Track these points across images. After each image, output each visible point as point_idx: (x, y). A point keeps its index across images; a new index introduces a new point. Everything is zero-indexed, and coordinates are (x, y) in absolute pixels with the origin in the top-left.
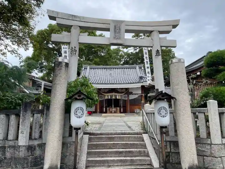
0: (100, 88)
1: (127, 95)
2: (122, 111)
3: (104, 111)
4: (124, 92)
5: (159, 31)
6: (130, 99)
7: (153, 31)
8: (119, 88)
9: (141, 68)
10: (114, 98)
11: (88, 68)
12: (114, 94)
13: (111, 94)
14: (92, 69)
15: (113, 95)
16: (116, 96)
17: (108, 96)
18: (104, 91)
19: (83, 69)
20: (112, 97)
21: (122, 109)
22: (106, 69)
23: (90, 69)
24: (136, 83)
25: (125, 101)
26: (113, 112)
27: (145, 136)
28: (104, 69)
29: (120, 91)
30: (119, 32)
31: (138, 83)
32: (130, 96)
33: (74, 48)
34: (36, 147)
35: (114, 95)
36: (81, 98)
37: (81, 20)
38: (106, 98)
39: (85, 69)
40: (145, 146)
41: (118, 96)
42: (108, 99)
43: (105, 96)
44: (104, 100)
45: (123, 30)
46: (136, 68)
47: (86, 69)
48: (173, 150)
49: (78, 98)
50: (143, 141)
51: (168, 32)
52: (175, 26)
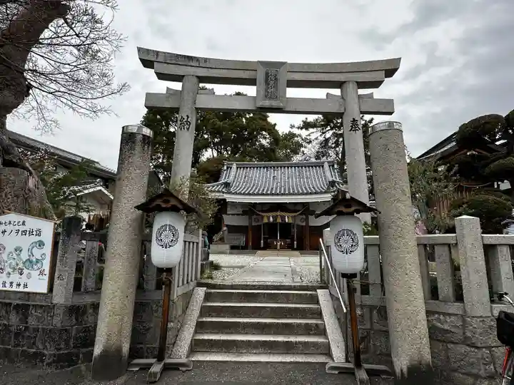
0: (253, 202)
1: (304, 217)
2: (295, 247)
3: (262, 246)
4: (299, 211)
5: (357, 82)
6: (311, 224)
7: (345, 82)
8: (288, 202)
9: (333, 166)
10: (279, 220)
11: (234, 166)
12: (279, 213)
13: (274, 214)
14: (240, 168)
15: (277, 216)
16: (283, 218)
17: (269, 218)
18: (260, 209)
19: (225, 168)
20: (276, 220)
21: (295, 242)
22: (267, 168)
23: (237, 168)
24: (321, 193)
25: (301, 228)
26: (278, 247)
27: (322, 294)
28: (264, 168)
29: (291, 208)
30: (276, 86)
31: (326, 192)
32: (310, 217)
33: (186, 118)
34: (88, 307)
35: (279, 216)
36: (169, 206)
37: (201, 65)
38: (266, 220)
39: (228, 168)
40: (319, 314)
41: (288, 217)
42: (269, 224)
43: (263, 217)
44: (261, 225)
45: (283, 82)
46: (323, 166)
47: (231, 168)
48: (377, 327)
49: (164, 206)
50: (318, 303)
51: (376, 84)
52: (390, 73)
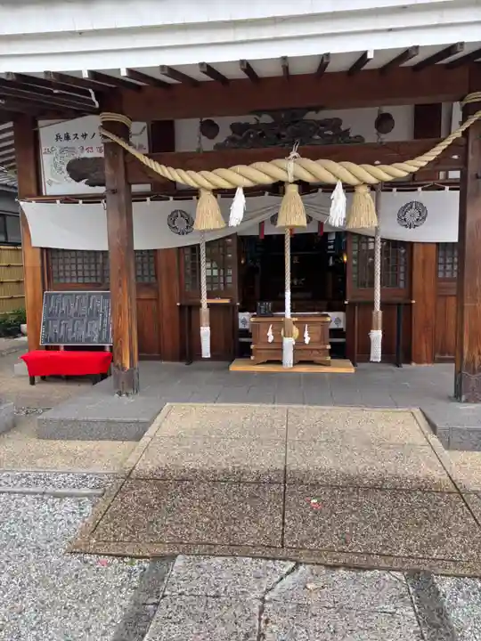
10: (293, 215)
13: (262, 173)
16: (316, 196)
17: (223, 201)
26: (288, 357)
35: (293, 190)
41: (349, 189)
